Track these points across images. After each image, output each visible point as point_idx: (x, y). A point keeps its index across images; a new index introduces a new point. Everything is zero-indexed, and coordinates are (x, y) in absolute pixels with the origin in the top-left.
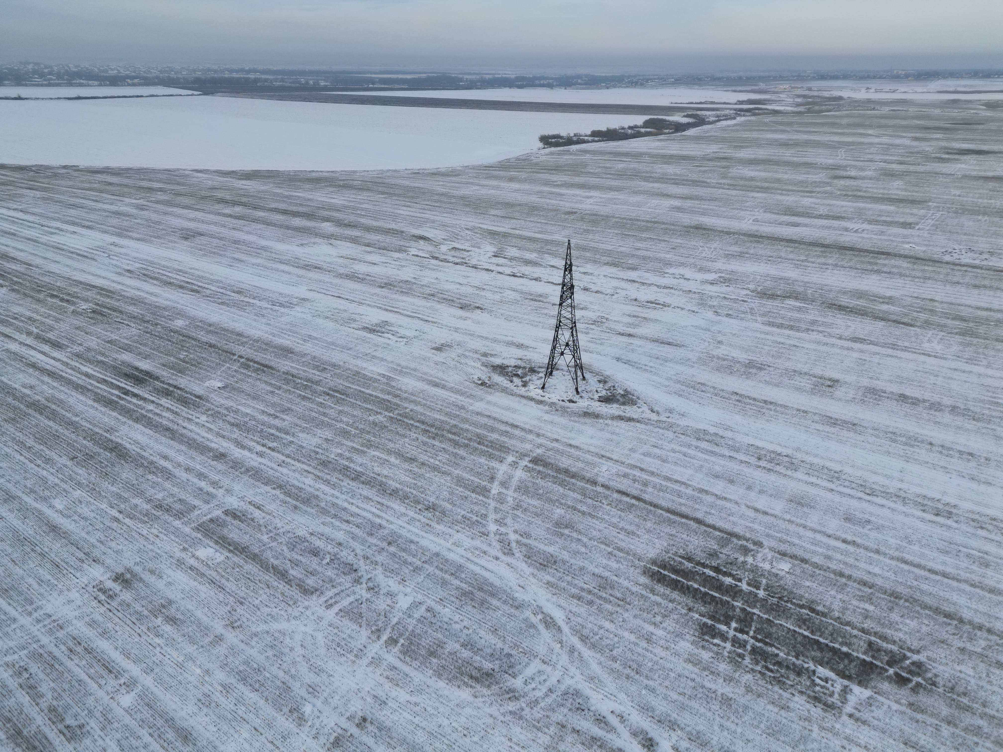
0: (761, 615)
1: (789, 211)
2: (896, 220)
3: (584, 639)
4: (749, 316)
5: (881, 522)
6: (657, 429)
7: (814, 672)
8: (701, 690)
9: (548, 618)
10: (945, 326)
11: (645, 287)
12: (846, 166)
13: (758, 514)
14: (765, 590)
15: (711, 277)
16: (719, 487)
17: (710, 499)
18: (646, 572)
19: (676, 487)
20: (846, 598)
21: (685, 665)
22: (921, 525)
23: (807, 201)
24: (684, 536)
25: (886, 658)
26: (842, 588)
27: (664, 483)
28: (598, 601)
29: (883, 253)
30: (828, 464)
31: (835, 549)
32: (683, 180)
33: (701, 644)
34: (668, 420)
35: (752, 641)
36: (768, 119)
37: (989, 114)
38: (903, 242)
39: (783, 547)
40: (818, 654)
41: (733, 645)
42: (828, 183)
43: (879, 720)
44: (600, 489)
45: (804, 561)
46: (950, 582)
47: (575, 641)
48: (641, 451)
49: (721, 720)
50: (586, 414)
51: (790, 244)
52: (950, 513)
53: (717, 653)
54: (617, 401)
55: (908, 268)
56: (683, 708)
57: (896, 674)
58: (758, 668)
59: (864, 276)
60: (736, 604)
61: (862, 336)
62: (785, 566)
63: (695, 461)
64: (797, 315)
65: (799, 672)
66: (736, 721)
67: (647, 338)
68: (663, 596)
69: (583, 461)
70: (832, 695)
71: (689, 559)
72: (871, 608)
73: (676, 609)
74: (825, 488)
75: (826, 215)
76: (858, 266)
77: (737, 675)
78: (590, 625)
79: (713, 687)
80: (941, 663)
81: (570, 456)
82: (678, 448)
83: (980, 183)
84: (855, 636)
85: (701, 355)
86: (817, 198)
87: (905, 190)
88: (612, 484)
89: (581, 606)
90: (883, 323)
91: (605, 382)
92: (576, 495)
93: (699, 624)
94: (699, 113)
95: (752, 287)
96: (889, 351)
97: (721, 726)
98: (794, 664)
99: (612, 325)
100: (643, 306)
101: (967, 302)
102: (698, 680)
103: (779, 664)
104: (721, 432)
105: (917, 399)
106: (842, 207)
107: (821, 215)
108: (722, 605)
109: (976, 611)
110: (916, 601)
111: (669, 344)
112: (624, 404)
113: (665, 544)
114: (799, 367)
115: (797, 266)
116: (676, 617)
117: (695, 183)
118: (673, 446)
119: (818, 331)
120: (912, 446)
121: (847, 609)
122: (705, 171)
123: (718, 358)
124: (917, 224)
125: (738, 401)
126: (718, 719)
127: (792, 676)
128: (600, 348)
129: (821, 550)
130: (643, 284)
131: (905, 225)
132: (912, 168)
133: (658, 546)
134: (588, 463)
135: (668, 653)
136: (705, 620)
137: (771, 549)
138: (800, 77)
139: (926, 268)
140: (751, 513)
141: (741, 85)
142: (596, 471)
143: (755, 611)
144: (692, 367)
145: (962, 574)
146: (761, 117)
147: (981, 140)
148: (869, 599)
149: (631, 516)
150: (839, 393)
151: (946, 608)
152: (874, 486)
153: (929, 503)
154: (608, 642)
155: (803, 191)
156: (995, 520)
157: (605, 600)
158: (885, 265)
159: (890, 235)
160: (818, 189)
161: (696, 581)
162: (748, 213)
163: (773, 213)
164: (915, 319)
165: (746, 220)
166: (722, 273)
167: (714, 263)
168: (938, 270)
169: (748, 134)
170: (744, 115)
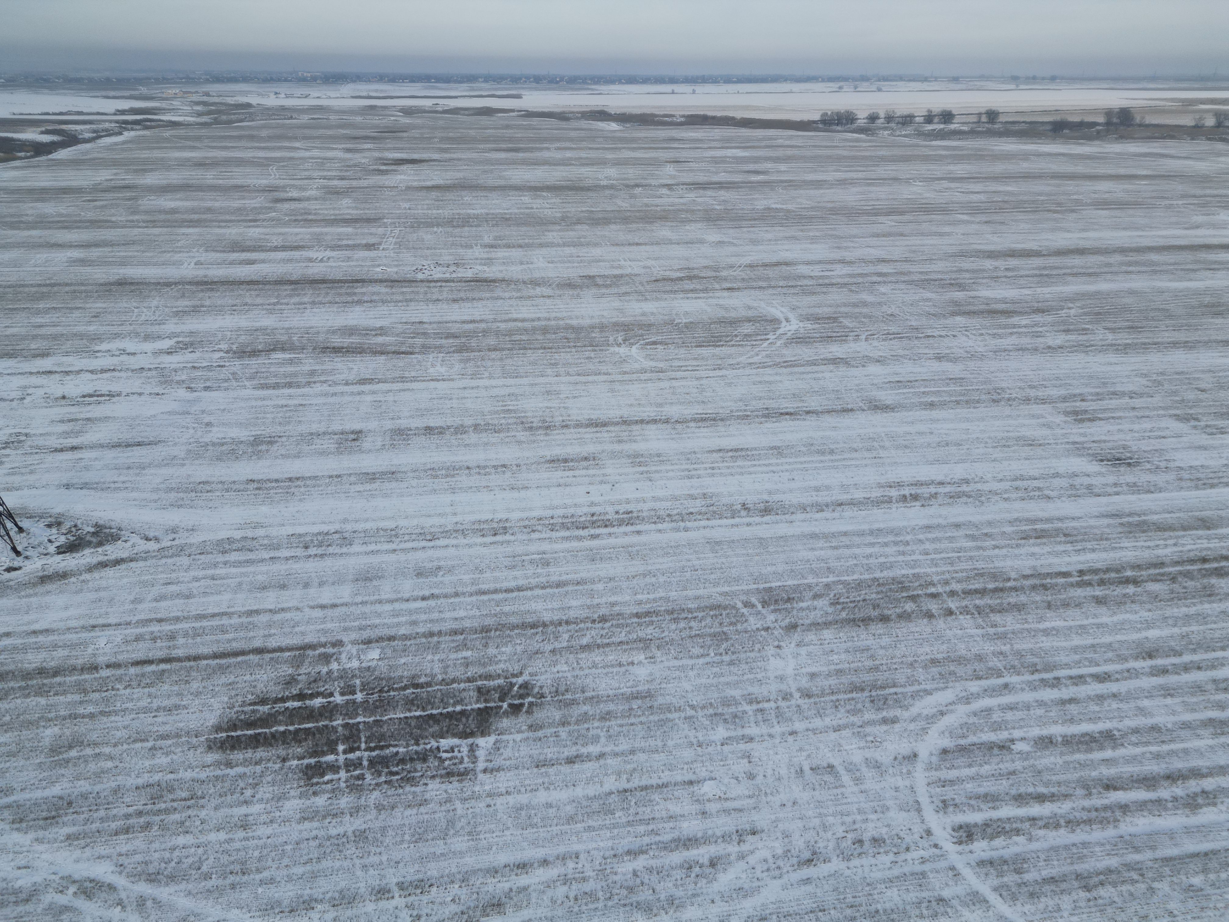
0: (367, 720)
1: (237, 246)
2: (359, 242)
3: (153, 878)
4: (235, 384)
5: (449, 563)
6: (164, 561)
7: (438, 748)
8: (328, 843)
9: (88, 884)
10: (441, 347)
11: (72, 377)
12: (284, 187)
13: (326, 611)
14: (361, 691)
15: (166, 344)
16: (270, 600)
17: (264, 618)
18: (211, 746)
19: (216, 622)
20: (443, 656)
21: (300, 827)
22: (485, 551)
23: (254, 232)
24: (248, 677)
25: (497, 695)
26: (436, 648)
27: (197, 625)
28: (157, 819)
29: (357, 281)
30: (382, 524)
31: (417, 611)
32: (76, 222)
33: (311, 792)
34: (174, 543)
35: (366, 754)
36: (168, 133)
37: (407, 120)
38: (373, 266)
39: (365, 634)
40: (436, 728)
41: (348, 771)
42: (270, 208)
43: (510, 759)
44: (105, 673)
45: (391, 638)
46: (525, 593)
47: (144, 888)
48: (150, 597)
49: (362, 861)
50: (44, 579)
51: (252, 287)
52: (505, 528)
53: (333, 790)
54: (89, 544)
55: (387, 293)
56: (314, 876)
57: (511, 706)
58: (383, 779)
59: (346, 309)
60: (335, 723)
61: (368, 376)
62: (374, 654)
63: (229, 581)
64: (290, 369)
65: (423, 757)
66: (378, 850)
67: (102, 446)
68: (246, 762)
69: (65, 646)
70: (461, 762)
71: (263, 701)
72: (468, 654)
73: (267, 768)
74: (387, 552)
75: (282, 247)
76: (337, 300)
77: (362, 801)
78: (157, 855)
79: (341, 830)
80: (542, 674)
81: (38, 648)
82: (201, 573)
83: (423, 193)
84: (464, 690)
85: (190, 447)
86: (265, 227)
87: (357, 208)
88: (121, 658)
89: (134, 838)
90: (383, 357)
91: (59, 524)
92: (70, 698)
93: (301, 771)
94: (64, 127)
95: (224, 346)
96: (400, 386)
97: (364, 867)
98: (417, 752)
99: (41, 442)
100: (78, 404)
101: (453, 318)
102: (321, 833)
103: (402, 761)
104: (250, 534)
105: (441, 427)
106: (297, 234)
107: (276, 247)
108: (320, 733)
109: (553, 609)
110: (504, 626)
111: (139, 444)
112: (100, 544)
113: (226, 699)
114: (315, 428)
115: (270, 312)
116: (269, 779)
117: (94, 224)
118: (192, 573)
119: (321, 382)
120: (453, 476)
121: (448, 667)
122: (102, 207)
123: (214, 444)
124: (380, 244)
125: (257, 489)
126: (357, 862)
127: (419, 766)
128: (32, 478)
129: (403, 619)
130: (67, 373)
131: (369, 247)
132: (354, 183)
133: (216, 706)
134: (72, 646)
135: (275, 825)
136: (306, 761)
137: (354, 643)
138: (190, 80)
139: (404, 290)
140: (318, 613)
141: (114, 89)
142: (90, 651)
143: (360, 719)
144: (183, 465)
145: (532, 580)
146: (156, 130)
147: (410, 149)
148: (464, 646)
149: (166, 687)
150: (366, 445)
151: (529, 619)
152: (432, 530)
153: (486, 526)
154: (190, 860)
155: (246, 221)
156: (540, 519)
157: (167, 811)
158: (364, 294)
159: (357, 260)
160: (262, 216)
161: (280, 723)
162: (185, 255)
163: (217, 251)
164: (412, 346)
165: (186, 265)
166: (178, 336)
167: (163, 327)
168: (416, 290)
169: (145, 154)
170: (132, 129)
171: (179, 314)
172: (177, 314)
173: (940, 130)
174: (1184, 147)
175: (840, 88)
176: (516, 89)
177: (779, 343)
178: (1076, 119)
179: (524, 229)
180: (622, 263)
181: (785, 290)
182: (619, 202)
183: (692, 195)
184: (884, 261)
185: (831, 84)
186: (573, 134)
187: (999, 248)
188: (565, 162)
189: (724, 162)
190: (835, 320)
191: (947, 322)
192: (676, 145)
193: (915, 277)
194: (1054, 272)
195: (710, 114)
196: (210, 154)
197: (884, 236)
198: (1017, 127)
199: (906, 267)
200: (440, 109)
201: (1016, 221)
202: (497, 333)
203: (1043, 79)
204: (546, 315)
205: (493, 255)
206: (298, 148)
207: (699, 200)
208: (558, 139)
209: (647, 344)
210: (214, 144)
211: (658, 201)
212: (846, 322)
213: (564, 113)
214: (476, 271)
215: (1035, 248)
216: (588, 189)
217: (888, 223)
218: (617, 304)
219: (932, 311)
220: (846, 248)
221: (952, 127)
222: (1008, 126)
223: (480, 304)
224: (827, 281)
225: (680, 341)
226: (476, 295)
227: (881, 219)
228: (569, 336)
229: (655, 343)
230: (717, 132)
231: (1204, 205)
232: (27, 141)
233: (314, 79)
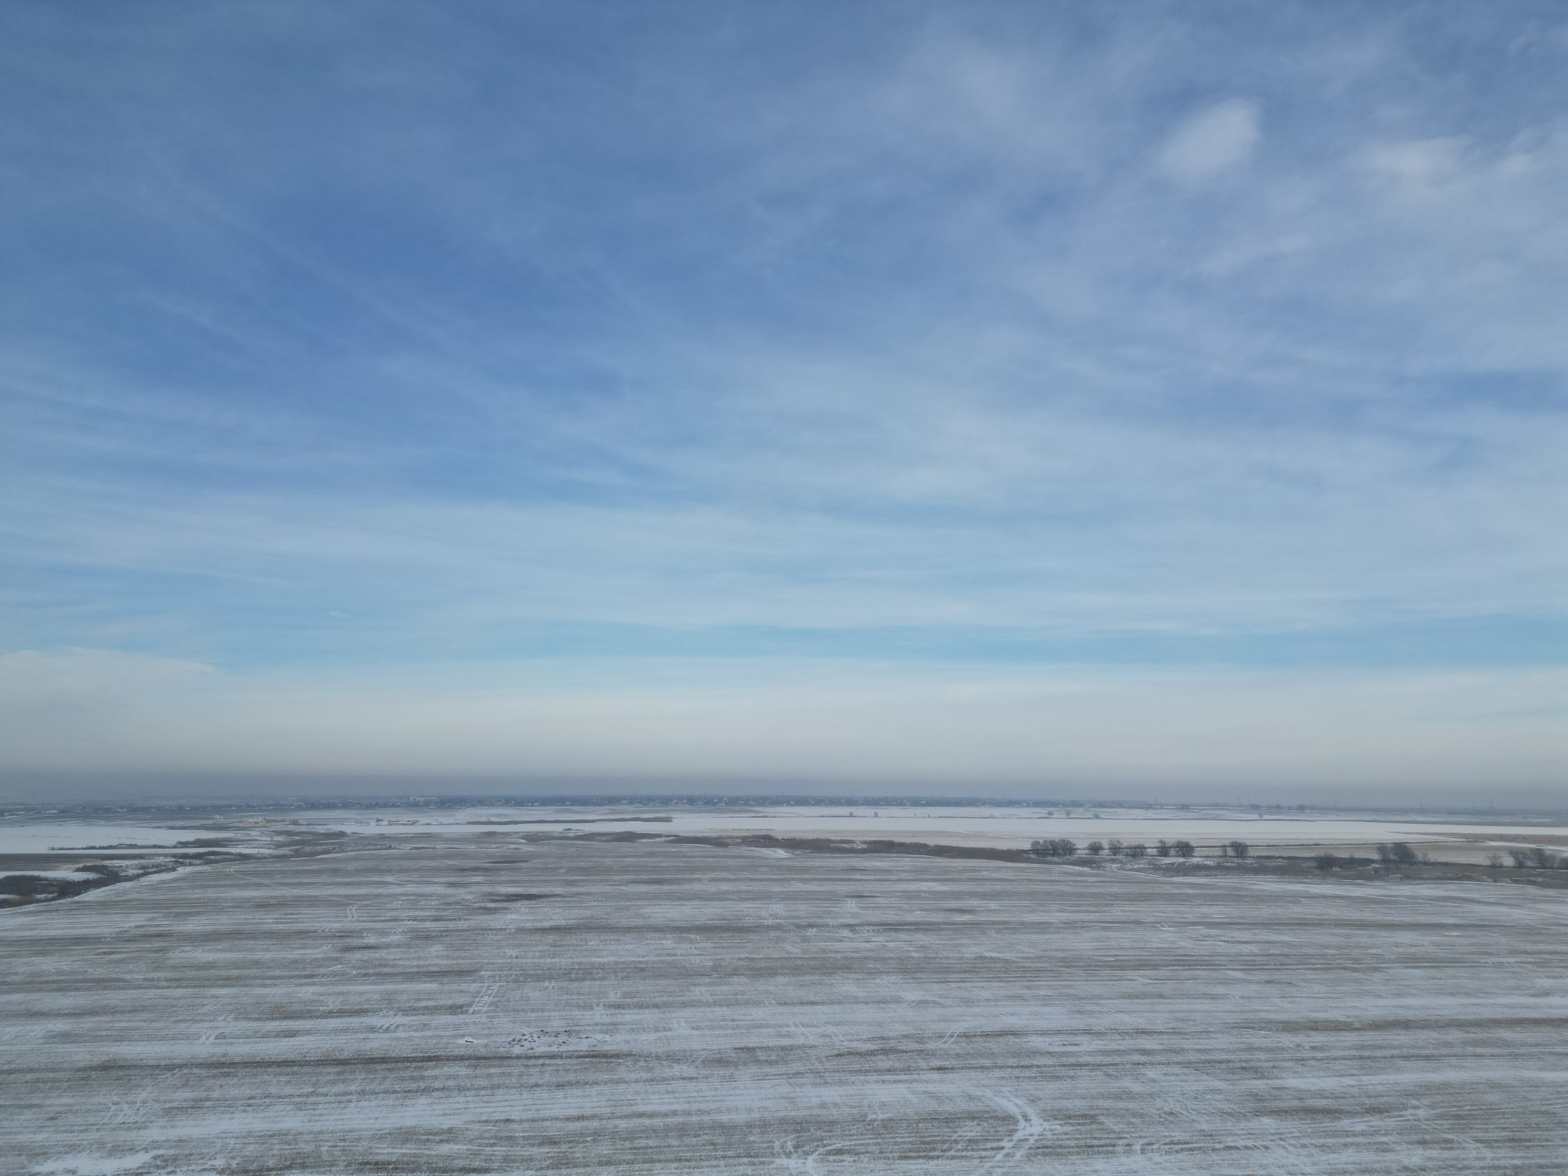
1: (280, 1012)
2: (442, 1003)
10: (531, 1159)
12: (361, 931)
23: (306, 992)
29: (430, 1059)
32: (77, 981)
36: (232, 868)
37: (530, 848)
38: (455, 1037)
42: (336, 959)
51: (283, 1069)
55: (467, 1076)
59: (407, 1102)
75: (339, 1011)
76: (397, 1087)
83: (537, 937)
86: (322, 985)
87: (448, 957)
94: (107, 863)
101: (555, 1112)
106: (363, 993)
107: (330, 1012)
115: (299, 1107)
117: (100, 983)
122: (120, 961)
124: (470, 1005)
131: (455, 1009)
132: (452, 925)
138: (279, 807)
139: (492, 1070)
141: (182, 819)
146: (218, 865)
155: (299, 977)
158: (436, 1077)
159: (436, 1029)
160: (322, 971)
162: (207, 1025)
163: (251, 1019)
164: (489, 1159)
165: (204, 1038)
166: (159, 1148)
167: (143, 1132)
168: (508, 1070)
169: (198, 894)
170: (190, 864)
171: (172, 1112)
172: (168, 1112)
173: (1180, 864)
174: (1489, 890)
175: (1050, 813)
176: (665, 811)
177: (1019, 1155)
178: (1345, 855)
179: (663, 982)
180: (793, 1029)
181: (1016, 1072)
182: (788, 947)
183: (881, 938)
184: (1144, 1032)
185: (1038, 810)
186: (731, 862)
187: (1294, 1017)
188: (720, 897)
189: (920, 898)
190: (1093, 1118)
191: (1250, 1125)
192: (857, 877)
193: (1193, 1057)
194: (1378, 1053)
195: (897, 840)
196: (278, 893)
197: (1137, 997)
198: (1273, 863)
199: (1176, 1042)
200: (572, 835)
201: (1305, 981)
202: (614, 1135)
203: (1290, 808)
204: (685, 1107)
205: (618, 1019)
206: (390, 883)
207: (891, 945)
208: (713, 869)
209: (829, 1153)
210: (287, 881)
211: (838, 946)
212: (1109, 1122)
213: (721, 838)
214: (594, 1042)
215: (1342, 1019)
216: (748, 930)
217: (1140, 980)
218: (784, 1090)
219: (1226, 1107)
220: (1091, 1013)
221: (1195, 860)
222: (1263, 861)
223: (593, 1091)
224: (1072, 1060)
225: (876, 1149)
226: (591, 1077)
227: (1129, 974)
228: (716, 1139)
229: (839, 1152)
230: (908, 862)
231: (1543, 964)
232: (55, 880)
233: (427, 804)
